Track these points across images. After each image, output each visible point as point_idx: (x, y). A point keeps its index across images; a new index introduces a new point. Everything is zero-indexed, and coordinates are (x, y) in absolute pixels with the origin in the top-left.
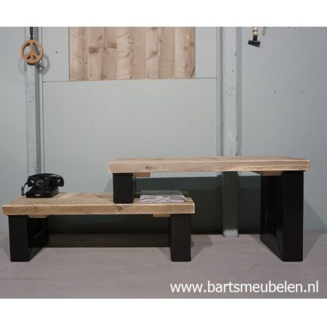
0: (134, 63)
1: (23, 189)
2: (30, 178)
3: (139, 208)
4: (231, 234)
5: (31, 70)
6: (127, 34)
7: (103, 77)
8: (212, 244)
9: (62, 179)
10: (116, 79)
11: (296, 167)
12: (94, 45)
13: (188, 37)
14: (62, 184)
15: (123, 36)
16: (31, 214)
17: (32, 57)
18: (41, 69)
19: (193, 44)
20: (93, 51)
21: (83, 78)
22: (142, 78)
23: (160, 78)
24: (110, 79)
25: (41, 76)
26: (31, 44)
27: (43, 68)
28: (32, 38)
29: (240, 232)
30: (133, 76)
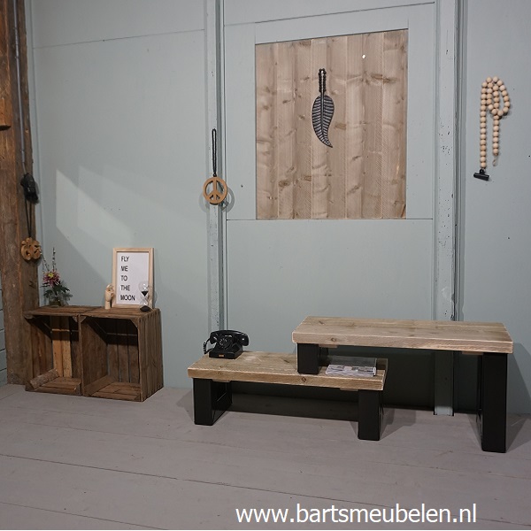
0: (332, 199)
1: (205, 346)
2: (213, 334)
3: (324, 380)
4: (444, 412)
5: (214, 210)
6: (323, 164)
7: (295, 215)
8: (414, 422)
9: (246, 338)
10: (310, 217)
11: (496, 349)
12: (284, 178)
13: (398, 168)
14: (246, 343)
15: (319, 167)
16: (215, 378)
17: (215, 196)
18: (224, 205)
19: (403, 177)
20: (284, 184)
21: (272, 216)
22: (342, 217)
23: (362, 217)
24: (303, 218)
25: (224, 213)
26: (215, 182)
27: (227, 204)
28: (215, 175)
29: (455, 411)
30: (330, 214)
